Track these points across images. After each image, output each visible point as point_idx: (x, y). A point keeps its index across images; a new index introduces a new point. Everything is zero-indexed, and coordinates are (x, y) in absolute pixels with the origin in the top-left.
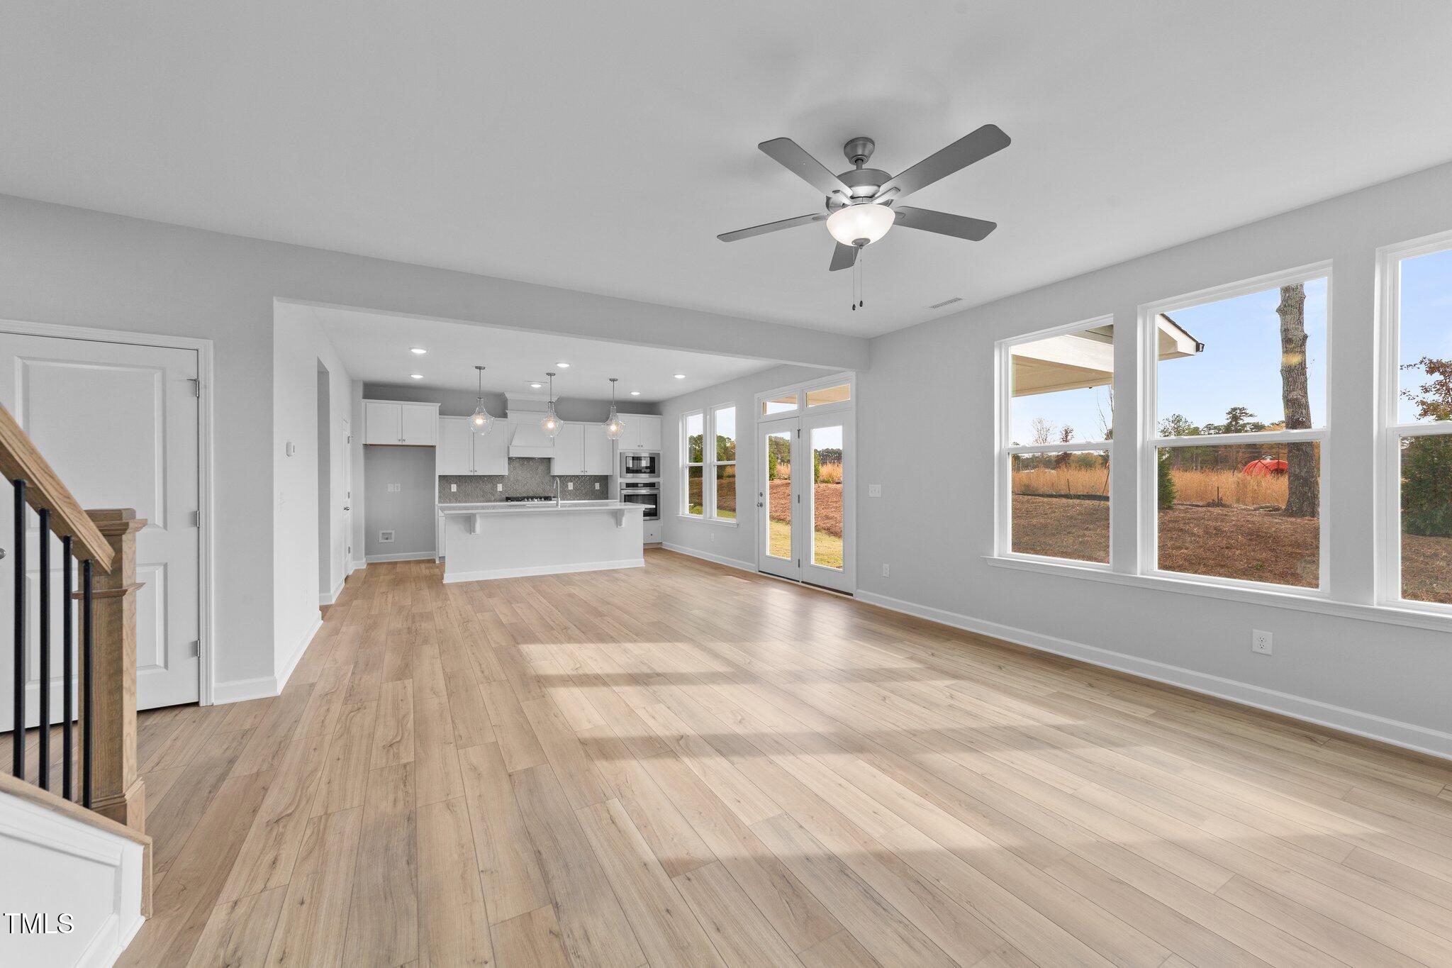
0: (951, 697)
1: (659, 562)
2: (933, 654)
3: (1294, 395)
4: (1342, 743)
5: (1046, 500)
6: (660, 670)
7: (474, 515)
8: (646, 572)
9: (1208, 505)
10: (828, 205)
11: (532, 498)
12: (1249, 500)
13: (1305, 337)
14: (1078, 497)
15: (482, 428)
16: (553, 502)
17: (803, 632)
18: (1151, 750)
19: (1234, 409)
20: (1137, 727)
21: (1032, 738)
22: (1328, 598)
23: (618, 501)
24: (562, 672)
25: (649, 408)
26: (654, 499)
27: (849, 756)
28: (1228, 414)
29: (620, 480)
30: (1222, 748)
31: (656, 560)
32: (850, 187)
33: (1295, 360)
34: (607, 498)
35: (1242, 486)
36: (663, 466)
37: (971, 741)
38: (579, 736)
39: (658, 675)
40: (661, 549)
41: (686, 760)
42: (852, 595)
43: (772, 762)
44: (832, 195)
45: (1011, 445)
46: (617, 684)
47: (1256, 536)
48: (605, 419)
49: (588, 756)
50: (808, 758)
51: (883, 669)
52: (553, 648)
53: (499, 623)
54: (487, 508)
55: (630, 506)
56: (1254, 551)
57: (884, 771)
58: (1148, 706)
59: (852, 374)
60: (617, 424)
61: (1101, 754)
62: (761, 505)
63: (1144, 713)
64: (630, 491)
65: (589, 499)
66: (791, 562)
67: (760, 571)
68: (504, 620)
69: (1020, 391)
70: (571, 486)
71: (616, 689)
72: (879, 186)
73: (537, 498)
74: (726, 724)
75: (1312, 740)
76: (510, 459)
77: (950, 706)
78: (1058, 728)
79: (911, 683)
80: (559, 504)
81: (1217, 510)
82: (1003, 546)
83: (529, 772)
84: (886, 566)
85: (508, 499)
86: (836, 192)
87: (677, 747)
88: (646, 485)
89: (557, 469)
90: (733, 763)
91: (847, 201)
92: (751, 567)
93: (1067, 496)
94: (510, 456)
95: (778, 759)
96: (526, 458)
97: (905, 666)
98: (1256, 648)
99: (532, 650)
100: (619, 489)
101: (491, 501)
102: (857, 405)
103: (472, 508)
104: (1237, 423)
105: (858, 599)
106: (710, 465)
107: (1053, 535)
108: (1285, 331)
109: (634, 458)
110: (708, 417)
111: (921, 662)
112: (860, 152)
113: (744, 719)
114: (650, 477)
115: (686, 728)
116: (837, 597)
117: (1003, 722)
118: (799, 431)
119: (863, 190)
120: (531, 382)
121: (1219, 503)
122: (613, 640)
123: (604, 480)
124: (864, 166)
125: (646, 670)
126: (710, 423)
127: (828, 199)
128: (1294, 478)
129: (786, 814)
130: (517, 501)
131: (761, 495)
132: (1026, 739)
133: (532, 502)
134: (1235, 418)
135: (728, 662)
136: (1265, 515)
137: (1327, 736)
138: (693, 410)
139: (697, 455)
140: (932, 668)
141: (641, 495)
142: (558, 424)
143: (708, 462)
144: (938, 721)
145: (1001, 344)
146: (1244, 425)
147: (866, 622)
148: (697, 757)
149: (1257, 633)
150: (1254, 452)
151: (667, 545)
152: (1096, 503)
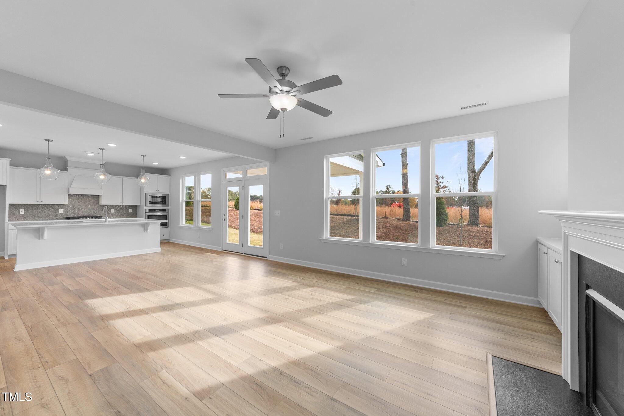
0: (312, 294)
1: (169, 249)
2: (302, 279)
3: (405, 182)
4: (423, 291)
5: (335, 216)
6: (178, 302)
7: (43, 228)
8: (162, 254)
9: (383, 218)
10: (270, 92)
11: (86, 217)
12: (393, 216)
13: (407, 164)
14: (345, 215)
15: (50, 176)
16: (104, 219)
17: (244, 275)
18: (377, 303)
19: (388, 186)
20: (372, 295)
21: (341, 305)
22: (420, 246)
23: (144, 218)
24: (117, 311)
25: (163, 171)
26: (165, 217)
27: (275, 325)
28: (386, 187)
29: (145, 208)
30: (396, 298)
31: (167, 248)
32: (281, 86)
33: (405, 171)
34: (137, 217)
35: (391, 211)
36: (170, 201)
37: (320, 310)
38: (135, 343)
39: (178, 304)
40: (169, 242)
41: (200, 342)
42: (267, 258)
43: (243, 335)
44: (272, 87)
45: (330, 196)
46: (154, 312)
47: (396, 228)
48: (137, 176)
49: (142, 352)
50: (257, 329)
51: (284, 287)
52: (109, 299)
53: (67, 291)
54: (51, 223)
55: (150, 221)
56: (395, 233)
57: (290, 328)
58: (375, 288)
59: (268, 163)
60: (145, 179)
61: (362, 307)
62: (224, 220)
63: (374, 290)
64: (151, 214)
65: (125, 218)
66: (239, 245)
67: (223, 250)
68: (71, 288)
69: (333, 175)
70: (113, 211)
71: (153, 315)
72: (292, 89)
73: (89, 217)
74: (218, 322)
75: (417, 291)
76: (69, 195)
77: (312, 298)
78: (349, 300)
79: (296, 292)
80: (107, 220)
81: (385, 219)
82: (327, 235)
83: (105, 370)
84: (282, 244)
85: (67, 218)
86: (275, 87)
87: (194, 338)
88: (160, 210)
89: (104, 201)
90: (223, 339)
91: (279, 92)
92: (219, 249)
93: (341, 215)
94: (70, 193)
95: (244, 333)
96: (81, 195)
97: (292, 285)
98: (403, 264)
99: (94, 303)
100: (144, 213)
101: (54, 220)
102: (270, 176)
103: (42, 224)
104: (388, 190)
105: (269, 259)
106: (198, 200)
107: (337, 229)
108: (403, 162)
109: (152, 197)
110: (197, 178)
111: (299, 282)
112: (284, 72)
113: (226, 318)
114: (163, 206)
115: (196, 327)
116: (260, 259)
117: (331, 301)
118: (243, 186)
119: (286, 88)
120: (87, 152)
121: (385, 217)
122: (148, 290)
123: (135, 208)
124: (285, 78)
125: (170, 303)
126: (197, 181)
127: (271, 89)
128: (405, 209)
129: (253, 356)
130: (74, 219)
131: (224, 215)
132: (339, 306)
133: (86, 220)
134: (388, 189)
135: (213, 293)
136: (398, 221)
137: (420, 289)
138: (189, 174)
139: (190, 196)
140: (303, 284)
141: (156, 215)
142: (107, 177)
143: (197, 199)
144: (308, 305)
145: (326, 157)
146: (390, 191)
147: (274, 268)
148: (204, 340)
149: (403, 259)
150: (393, 200)
151: (173, 240)
152: (351, 217)
